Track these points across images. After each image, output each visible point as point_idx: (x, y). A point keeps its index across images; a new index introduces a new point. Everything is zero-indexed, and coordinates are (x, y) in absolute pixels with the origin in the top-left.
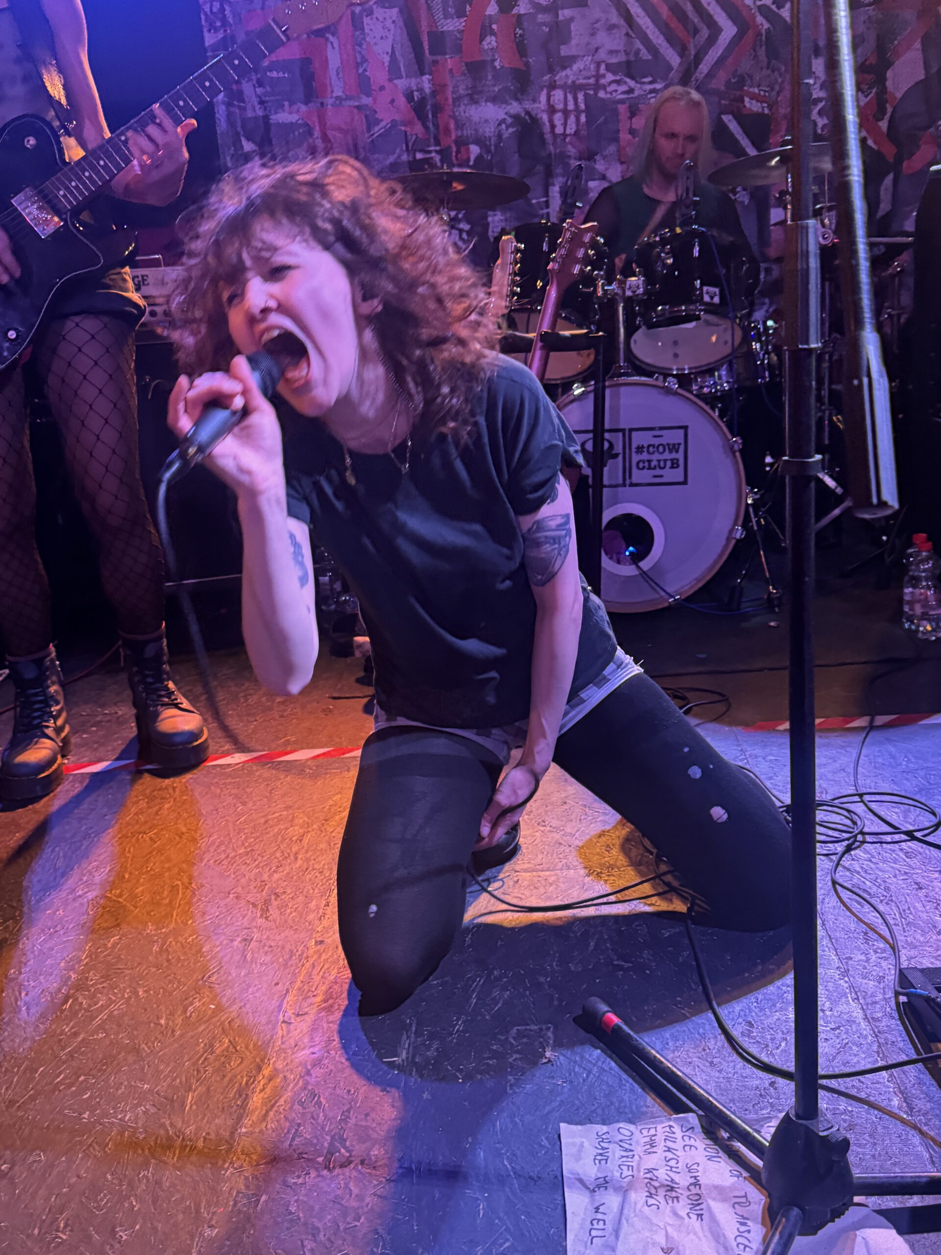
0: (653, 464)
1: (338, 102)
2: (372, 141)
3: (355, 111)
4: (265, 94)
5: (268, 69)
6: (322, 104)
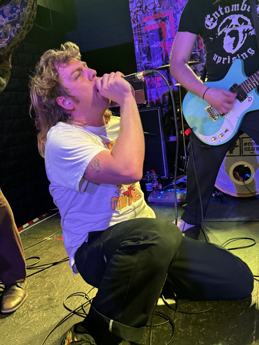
0: (250, 149)
1: (169, 40)
4: (149, 40)
5: (149, 33)
6: (165, 41)
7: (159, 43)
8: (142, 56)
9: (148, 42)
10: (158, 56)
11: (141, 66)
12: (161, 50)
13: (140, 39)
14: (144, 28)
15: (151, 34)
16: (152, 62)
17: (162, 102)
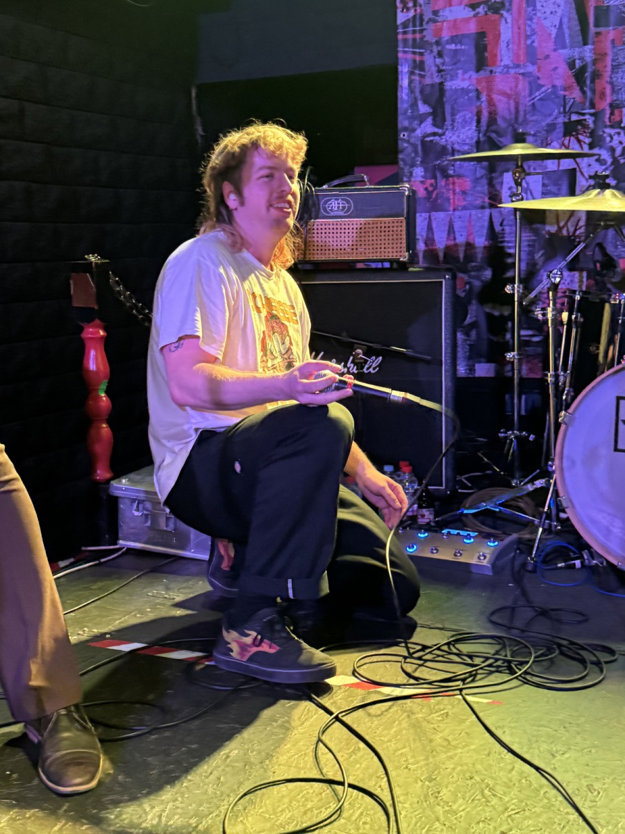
1: (505, 70)
2: (533, 104)
3: (520, 77)
4: (443, 64)
5: (448, 42)
6: (491, 72)
7: (474, 75)
8: (418, 110)
9: (440, 71)
10: (467, 117)
11: (412, 140)
12: (478, 98)
13: (418, 58)
14: (431, 26)
15: (453, 47)
16: (447, 132)
17: (461, 256)
